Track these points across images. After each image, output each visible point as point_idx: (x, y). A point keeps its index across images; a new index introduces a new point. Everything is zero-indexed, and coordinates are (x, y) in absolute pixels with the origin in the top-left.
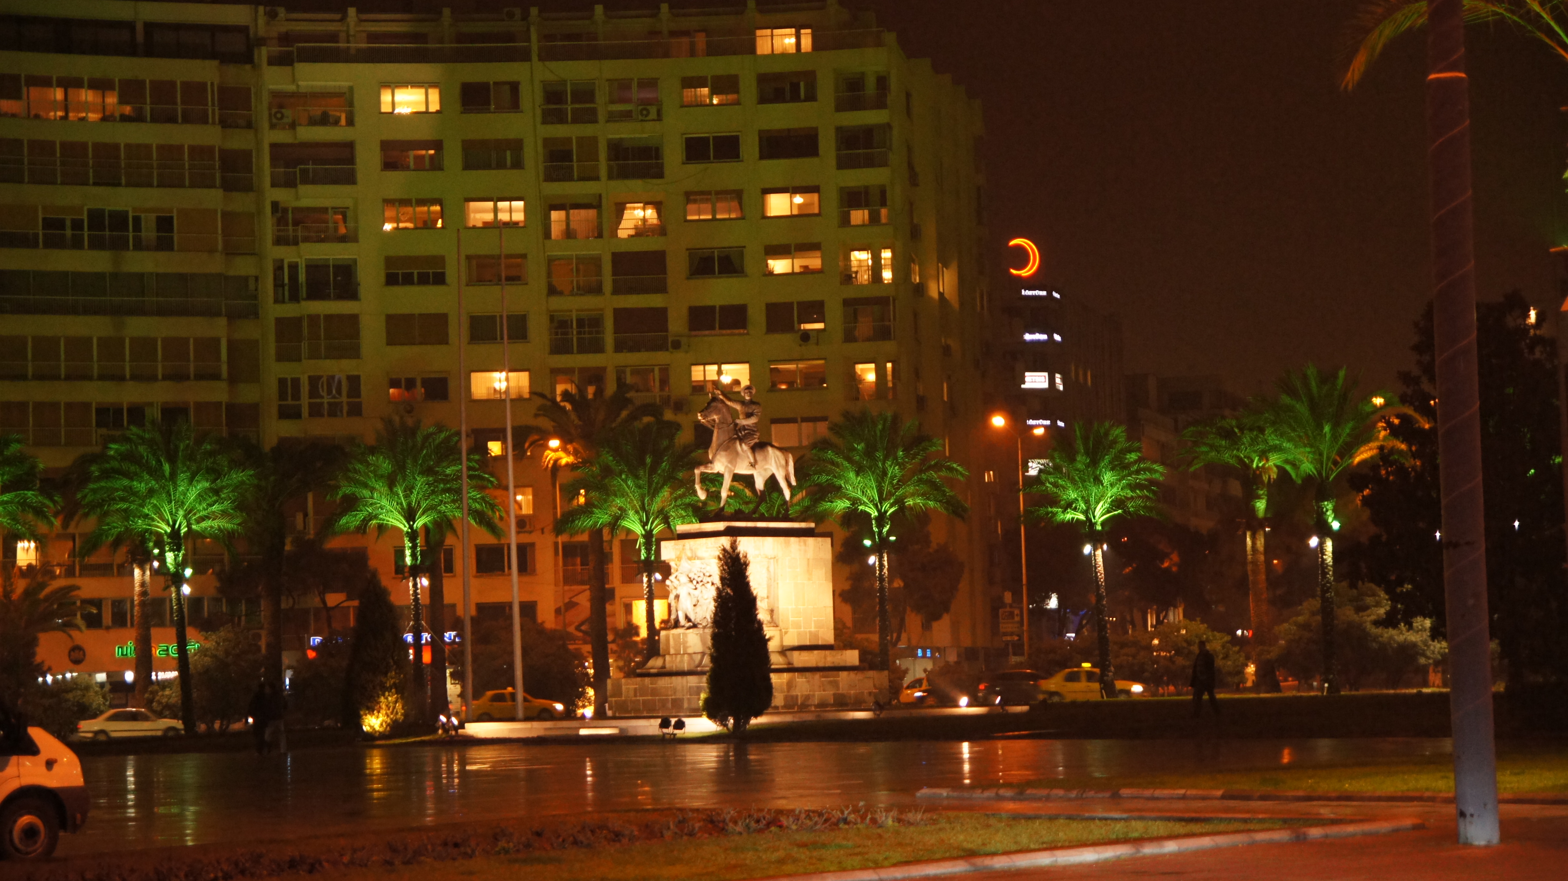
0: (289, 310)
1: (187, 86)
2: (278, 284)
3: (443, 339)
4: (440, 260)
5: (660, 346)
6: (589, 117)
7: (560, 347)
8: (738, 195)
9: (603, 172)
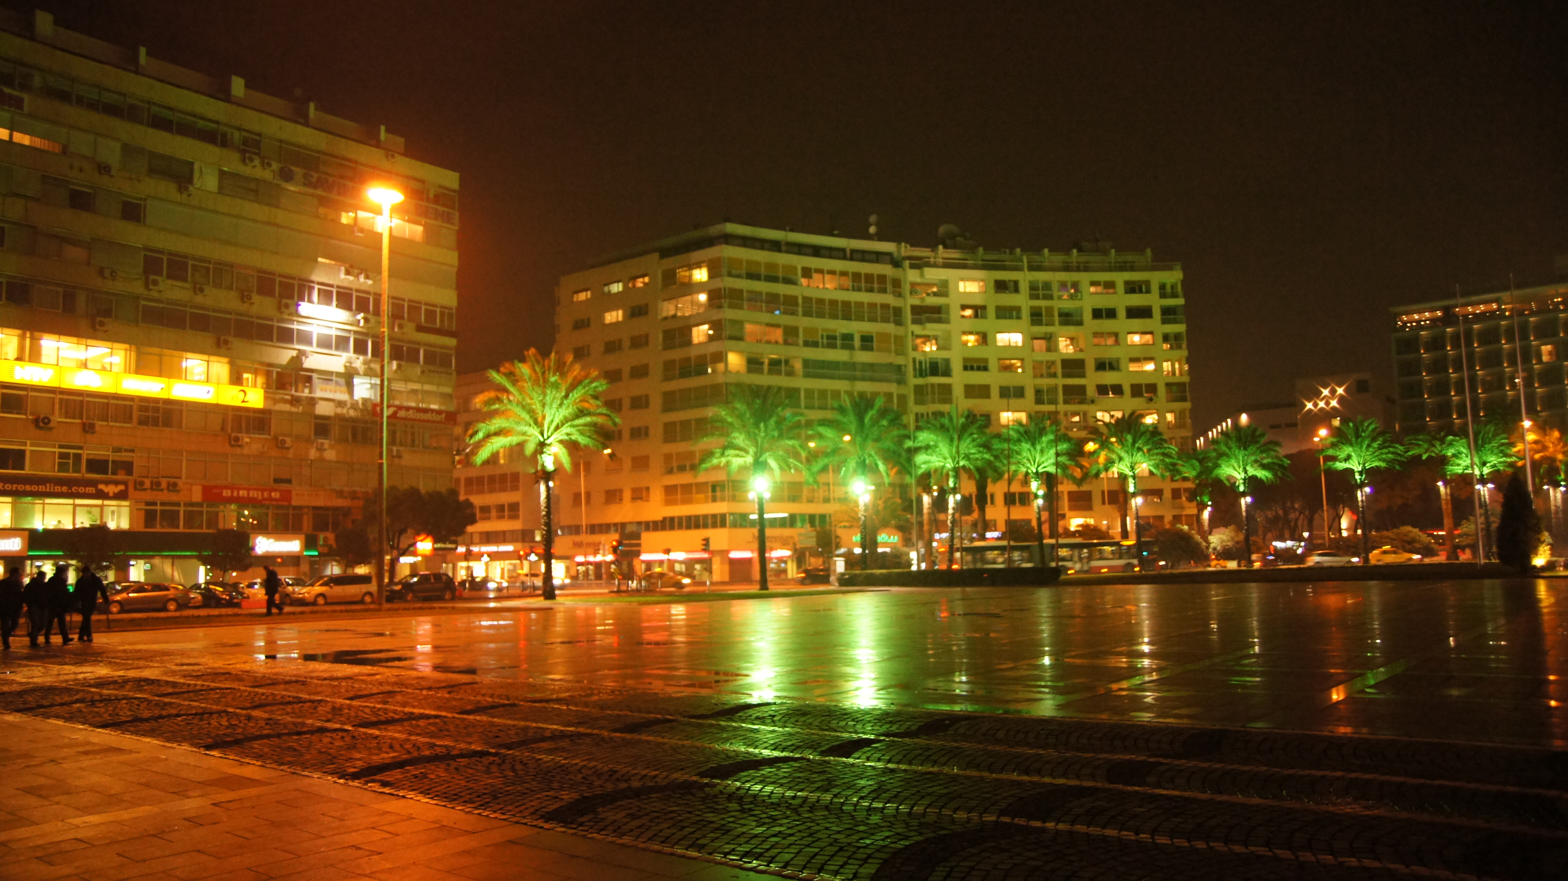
0: (920, 381)
1: (879, 276)
2: (915, 369)
3: (988, 396)
4: (986, 360)
5: (1082, 402)
6: (1050, 297)
7: (1039, 401)
8: (1116, 335)
9: (1057, 322)
